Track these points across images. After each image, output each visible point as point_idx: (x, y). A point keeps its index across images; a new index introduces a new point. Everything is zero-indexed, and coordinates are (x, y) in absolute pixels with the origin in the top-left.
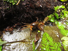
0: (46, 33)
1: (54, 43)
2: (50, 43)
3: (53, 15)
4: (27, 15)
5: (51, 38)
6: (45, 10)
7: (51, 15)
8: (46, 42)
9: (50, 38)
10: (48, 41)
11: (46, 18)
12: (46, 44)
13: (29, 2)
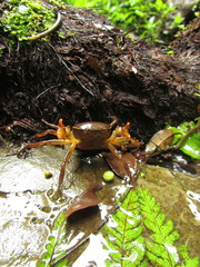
0: (144, 193)
1: (181, 259)
2: (158, 251)
3: (196, 122)
4: (69, 94)
5: (170, 223)
6: (153, 91)
7: (186, 124)
8: (130, 234)
9: (159, 222)
10: (147, 233)
11: (161, 132)
12: (130, 246)
13: (86, 49)
